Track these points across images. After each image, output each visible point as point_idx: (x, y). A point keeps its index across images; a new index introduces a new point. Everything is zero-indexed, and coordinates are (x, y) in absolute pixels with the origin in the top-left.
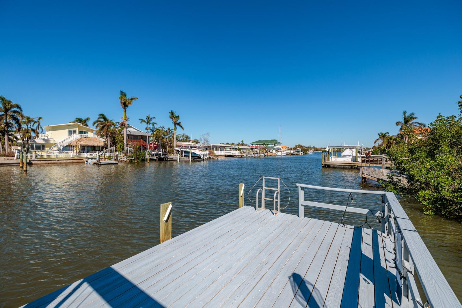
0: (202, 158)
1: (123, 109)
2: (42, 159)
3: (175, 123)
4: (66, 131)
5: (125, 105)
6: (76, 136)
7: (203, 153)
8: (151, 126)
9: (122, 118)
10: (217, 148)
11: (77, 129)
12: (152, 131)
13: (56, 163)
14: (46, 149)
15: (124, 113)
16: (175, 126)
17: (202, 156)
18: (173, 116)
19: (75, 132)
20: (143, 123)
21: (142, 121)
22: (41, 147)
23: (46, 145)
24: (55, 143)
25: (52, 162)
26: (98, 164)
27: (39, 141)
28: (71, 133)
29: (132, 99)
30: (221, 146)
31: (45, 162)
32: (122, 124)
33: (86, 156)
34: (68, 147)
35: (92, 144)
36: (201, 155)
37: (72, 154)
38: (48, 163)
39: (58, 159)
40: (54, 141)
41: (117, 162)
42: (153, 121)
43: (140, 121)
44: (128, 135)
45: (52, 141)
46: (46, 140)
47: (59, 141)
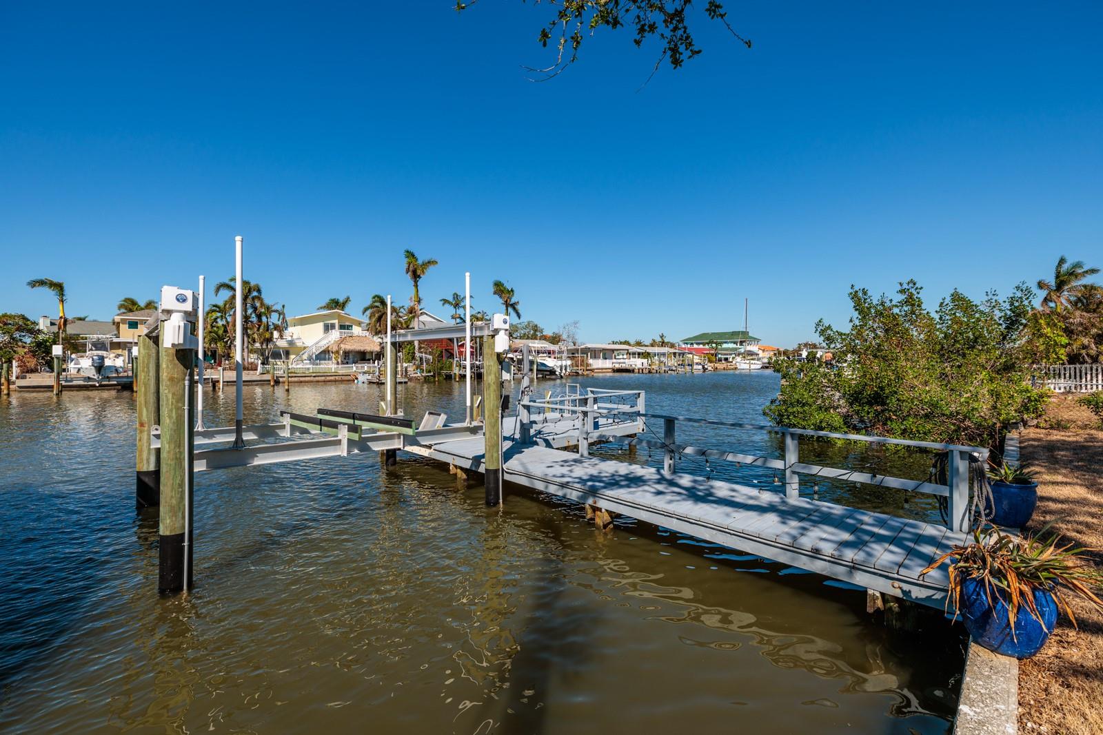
0: (557, 373)
1: (413, 283)
2: (290, 373)
3: (507, 304)
4: (320, 326)
5: (416, 276)
6: (335, 335)
7: (559, 363)
8: (461, 312)
9: (411, 298)
10: (595, 353)
11: (336, 322)
12: (464, 321)
13: (312, 382)
14: (292, 357)
15: (413, 289)
16: (507, 310)
17: (558, 370)
18: (502, 289)
19: (333, 326)
20: (447, 305)
21: (445, 301)
22: (283, 354)
23: (291, 352)
24: (305, 348)
25: (307, 379)
26: (378, 383)
27: (282, 344)
28: (328, 328)
29: (428, 263)
30: (604, 349)
31: (296, 379)
32: (411, 310)
33: (354, 368)
34: (324, 355)
35: (362, 349)
36: (555, 367)
37: (331, 366)
38: (301, 382)
39: (314, 375)
40: (303, 343)
41: (406, 380)
43: (442, 302)
45: (299, 344)
46: (291, 343)
47: (309, 343)
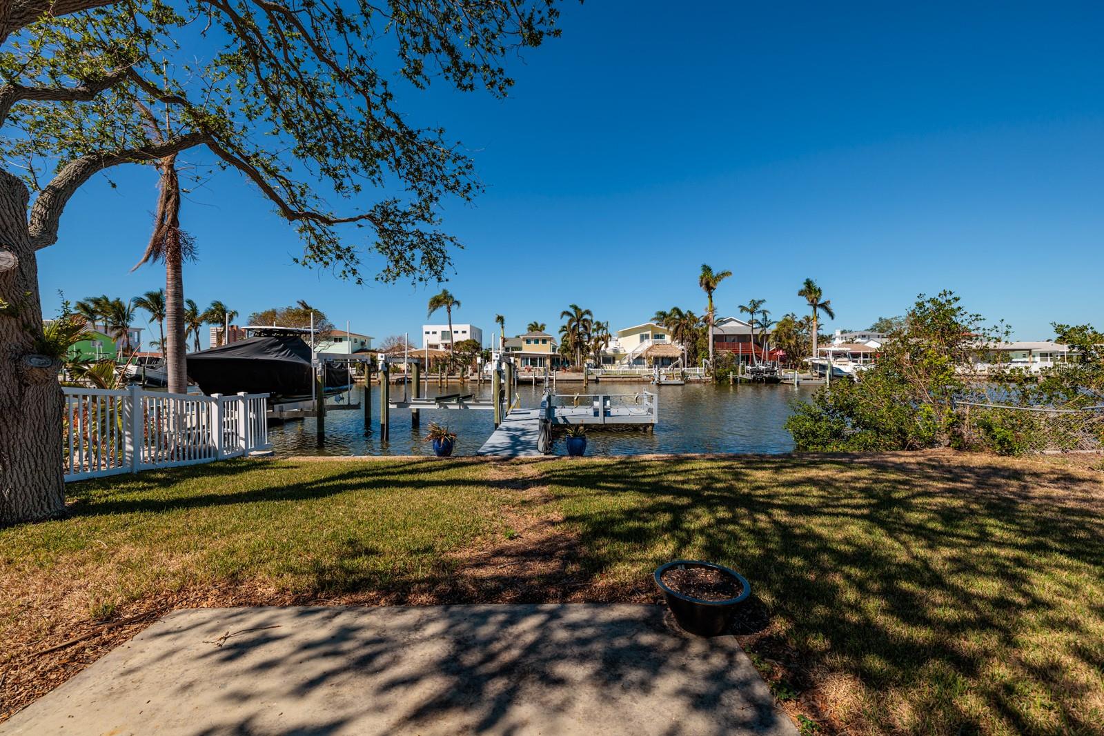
1: (707, 295)
2: (608, 375)
3: (815, 306)
4: (638, 336)
5: (709, 289)
6: (648, 343)
7: (859, 368)
8: (759, 317)
11: (650, 332)
12: (762, 326)
13: (621, 382)
14: (617, 362)
15: (708, 300)
16: (816, 310)
17: (856, 377)
18: (810, 290)
19: (647, 336)
20: (744, 312)
21: (743, 308)
22: (610, 360)
23: (615, 358)
24: (626, 355)
27: (609, 351)
28: (643, 338)
29: (724, 274)
31: (610, 379)
32: (706, 320)
33: (655, 372)
34: (639, 360)
35: (665, 355)
36: (852, 373)
37: (643, 370)
40: (624, 351)
41: (683, 382)
42: (762, 307)
43: (740, 309)
44: (715, 337)
45: (622, 352)
46: (616, 351)
47: (629, 351)
